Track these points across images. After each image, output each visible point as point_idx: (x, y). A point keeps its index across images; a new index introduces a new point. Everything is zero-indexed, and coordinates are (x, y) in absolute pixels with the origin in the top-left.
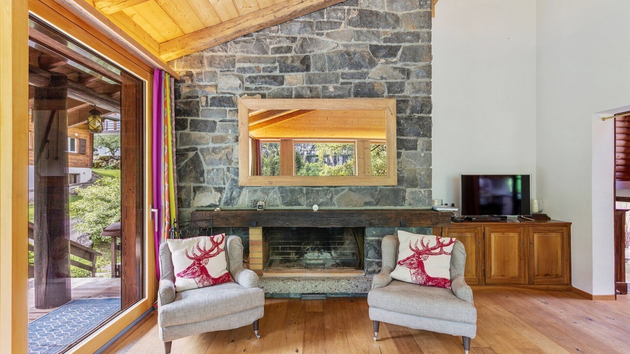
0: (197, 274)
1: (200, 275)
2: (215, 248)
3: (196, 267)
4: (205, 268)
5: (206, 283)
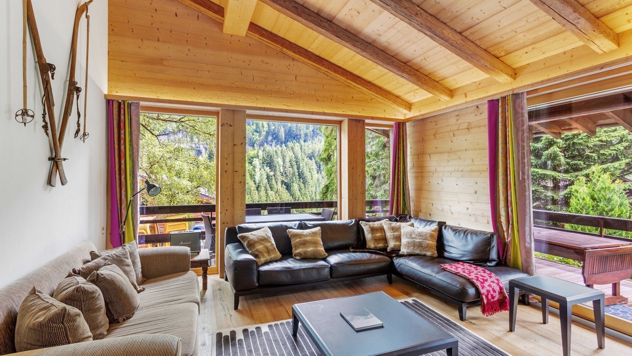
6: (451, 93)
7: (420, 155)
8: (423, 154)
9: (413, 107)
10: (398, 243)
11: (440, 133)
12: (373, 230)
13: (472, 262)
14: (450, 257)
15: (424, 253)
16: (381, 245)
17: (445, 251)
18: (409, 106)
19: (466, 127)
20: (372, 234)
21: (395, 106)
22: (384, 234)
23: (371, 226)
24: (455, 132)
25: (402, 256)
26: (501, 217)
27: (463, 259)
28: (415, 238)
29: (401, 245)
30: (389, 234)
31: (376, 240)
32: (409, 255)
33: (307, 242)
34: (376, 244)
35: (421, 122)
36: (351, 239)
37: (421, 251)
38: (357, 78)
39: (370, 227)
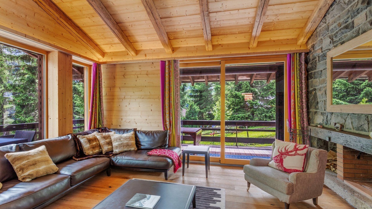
0: (278, 161)
1: (279, 162)
2: (294, 151)
3: (279, 157)
4: (283, 160)
5: (280, 168)
6: (137, 52)
7: (112, 87)
8: (114, 87)
9: (106, 55)
10: (110, 147)
11: (128, 75)
12: (90, 141)
13: (159, 148)
14: (145, 148)
15: (129, 149)
16: (97, 151)
17: (141, 145)
18: (103, 54)
19: (146, 73)
20: (90, 143)
21: (94, 51)
22: (98, 142)
23: (88, 137)
24: (138, 75)
25: (116, 154)
26: (167, 122)
27: (155, 147)
28: (123, 141)
29: (113, 147)
30: (102, 142)
31: (93, 148)
32: (121, 153)
33: (38, 161)
34: (94, 150)
35: (113, 66)
36: (70, 151)
37: (128, 148)
38: (68, 19)
39: (87, 139)
